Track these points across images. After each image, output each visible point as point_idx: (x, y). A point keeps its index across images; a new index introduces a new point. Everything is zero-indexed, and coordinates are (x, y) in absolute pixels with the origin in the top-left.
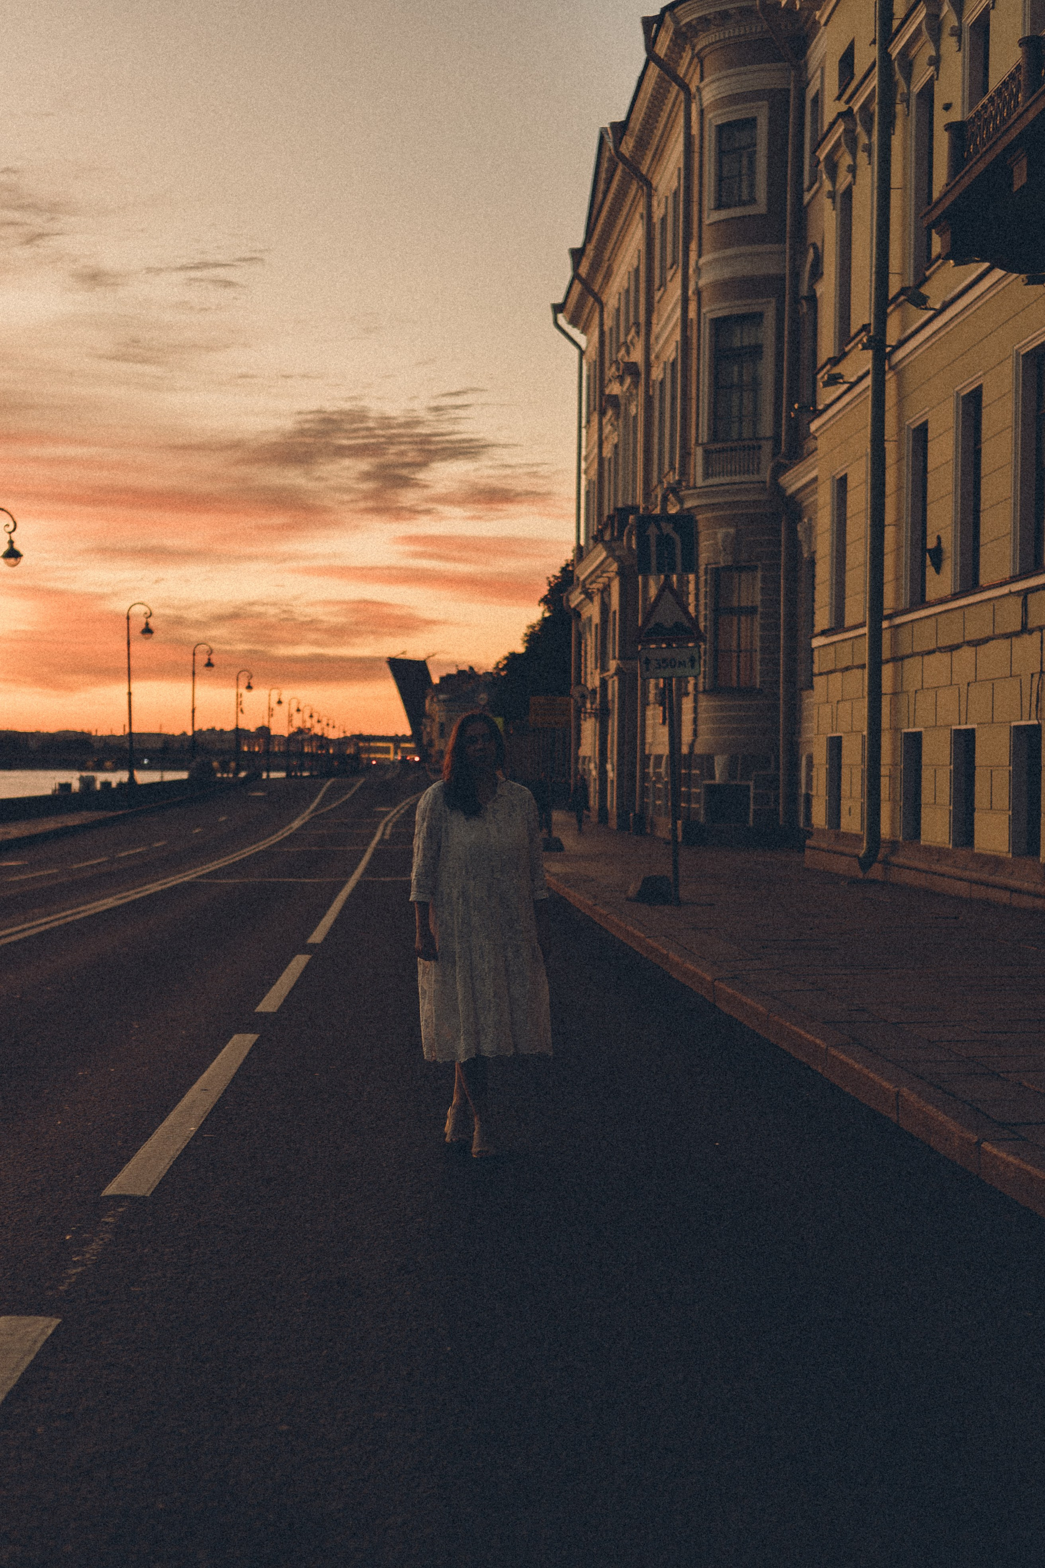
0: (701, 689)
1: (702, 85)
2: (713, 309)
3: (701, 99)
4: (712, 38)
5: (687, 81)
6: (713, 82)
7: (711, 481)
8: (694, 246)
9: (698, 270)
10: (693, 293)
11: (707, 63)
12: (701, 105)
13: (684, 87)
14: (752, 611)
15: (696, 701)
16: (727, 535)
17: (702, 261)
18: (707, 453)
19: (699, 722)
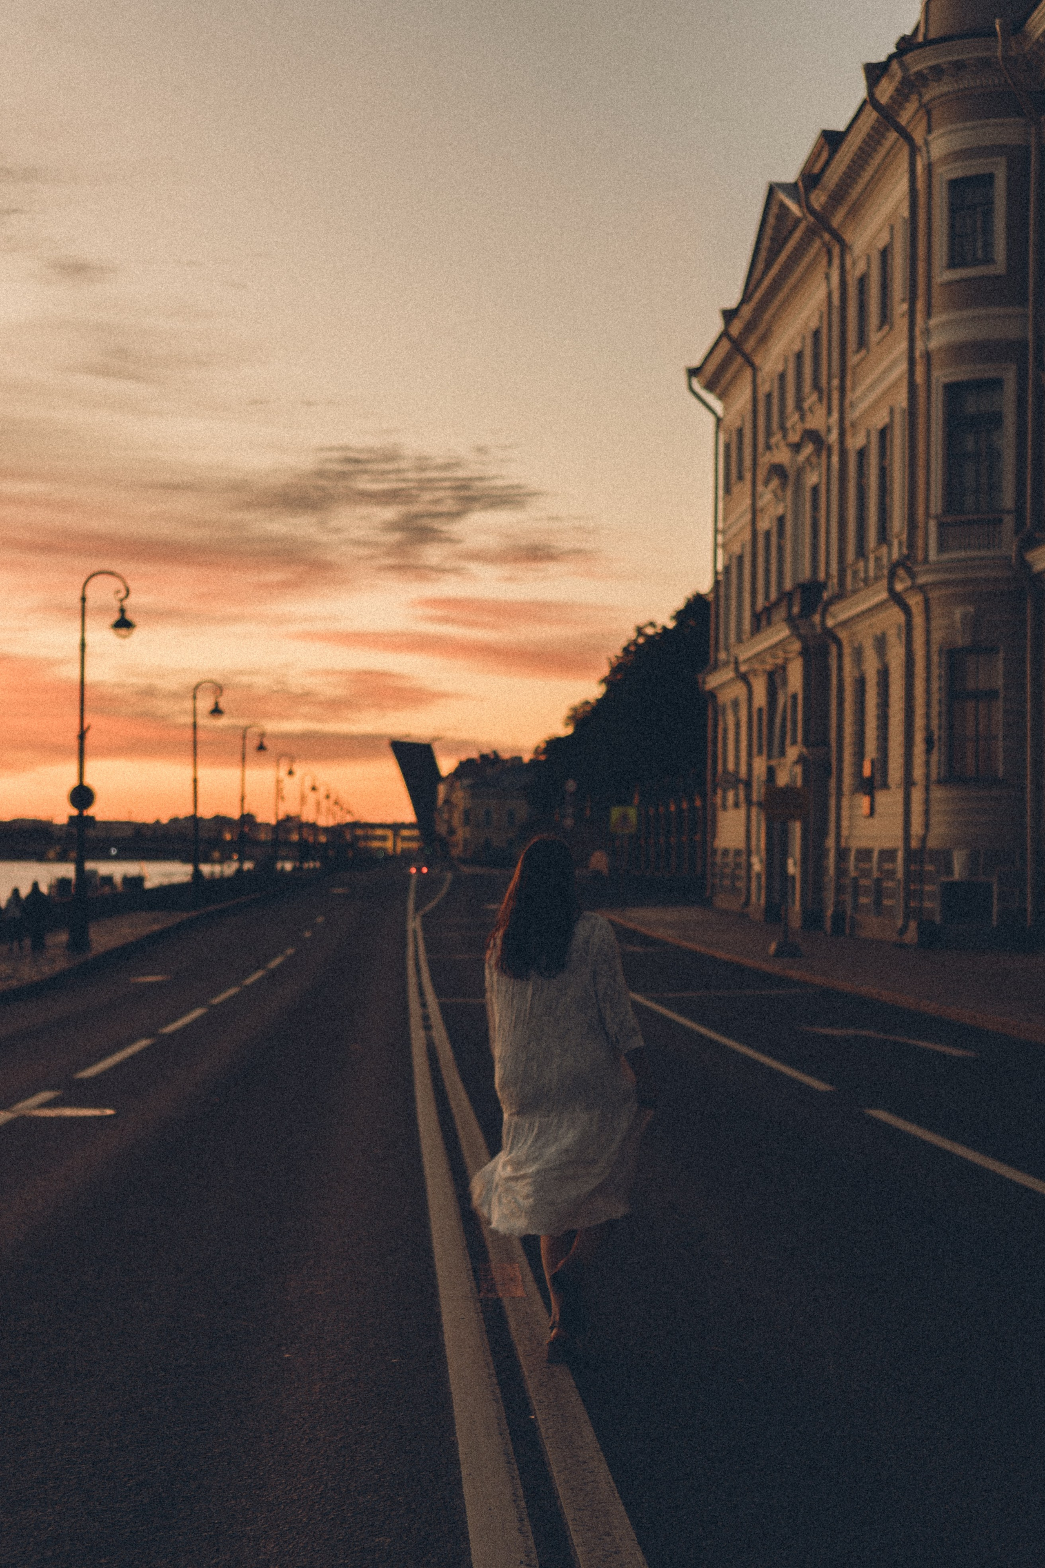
0: (934, 776)
1: (930, 138)
2: (941, 376)
3: (928, 152)
4: (945, 89)
5: (909, 130)
6: (943, 135)
7: (945, 556)
8: (920, 305)
9: (927, 332)
10: (921, 356)
11: (936, 114)
12: (929, 158)
13: (907, 137)
14: (992, 695)
15: (927, 789)
16: (964, 617)
17: (933, 322)
18: (941, 525)
19: (932, 811)
